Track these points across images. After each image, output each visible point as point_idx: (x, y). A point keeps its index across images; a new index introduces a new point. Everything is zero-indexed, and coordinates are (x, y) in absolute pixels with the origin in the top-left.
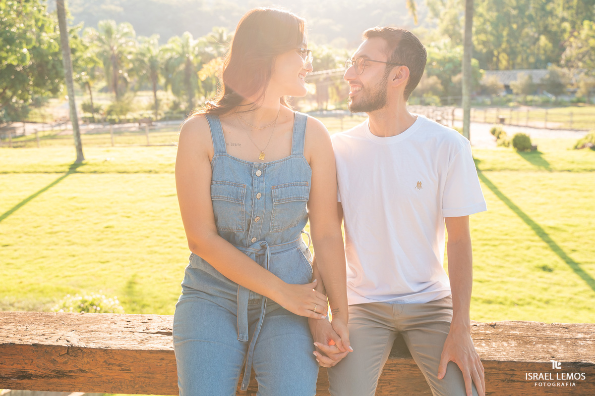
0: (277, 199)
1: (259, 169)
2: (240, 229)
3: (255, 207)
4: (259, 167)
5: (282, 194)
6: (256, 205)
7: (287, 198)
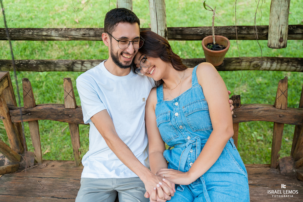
0: (186, 113)
1: (176, 101)
2: (176, 135)
3: (175, 121)
4: (175, 101)
5: (188, 109)
6: (176, 120)
7: (192, 110)
